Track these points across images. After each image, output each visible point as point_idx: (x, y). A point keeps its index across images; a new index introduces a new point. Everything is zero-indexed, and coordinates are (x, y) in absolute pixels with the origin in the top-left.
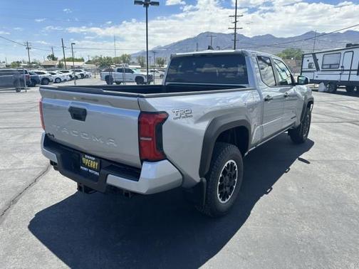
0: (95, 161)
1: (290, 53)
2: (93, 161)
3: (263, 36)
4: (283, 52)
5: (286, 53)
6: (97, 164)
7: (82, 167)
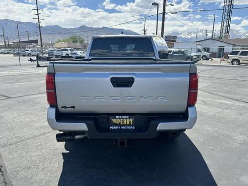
0: (129, 118)
1: (75, 39)
2: (126, 119)
3: (53, 26)
4: (70, 38)
5: (72, 39)
6: (131, 120)
7: (111, 128)
